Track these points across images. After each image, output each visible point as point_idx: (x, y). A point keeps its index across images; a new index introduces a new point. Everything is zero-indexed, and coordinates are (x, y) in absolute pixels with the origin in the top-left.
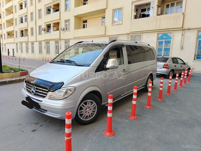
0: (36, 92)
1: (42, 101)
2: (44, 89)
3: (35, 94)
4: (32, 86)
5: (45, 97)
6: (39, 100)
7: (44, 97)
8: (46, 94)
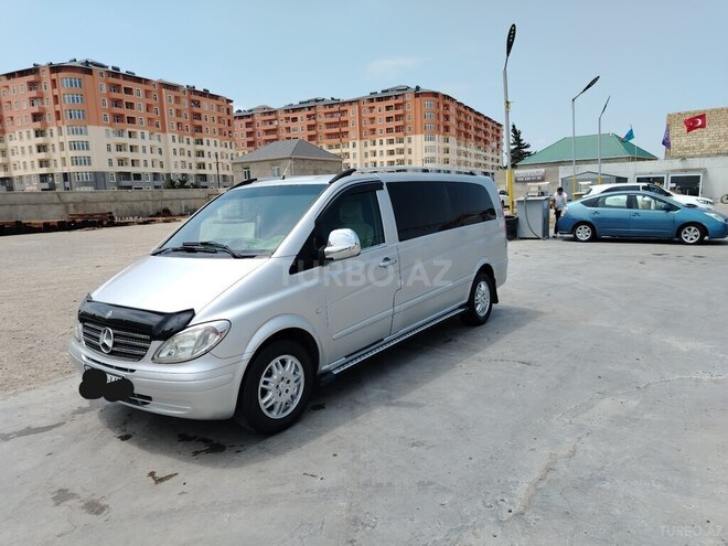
0: (115, 344)
1: (133, 371)
2: (137, 335)
3: (112, 353)
4: (103, 329)
5: (143, 356)
6: (126, 370)
7: (139, 357)
8: (147, 349)
